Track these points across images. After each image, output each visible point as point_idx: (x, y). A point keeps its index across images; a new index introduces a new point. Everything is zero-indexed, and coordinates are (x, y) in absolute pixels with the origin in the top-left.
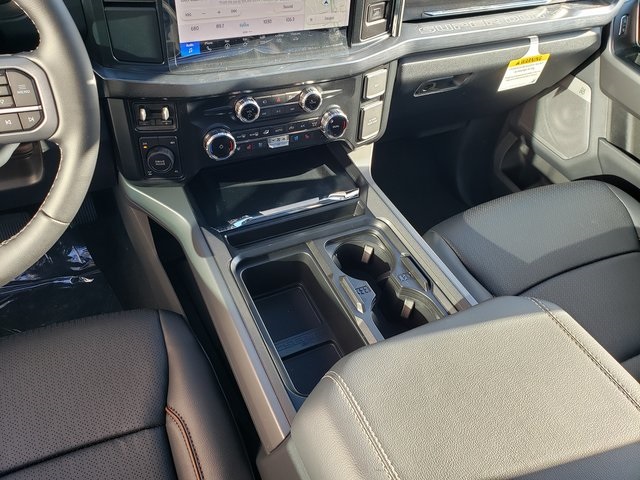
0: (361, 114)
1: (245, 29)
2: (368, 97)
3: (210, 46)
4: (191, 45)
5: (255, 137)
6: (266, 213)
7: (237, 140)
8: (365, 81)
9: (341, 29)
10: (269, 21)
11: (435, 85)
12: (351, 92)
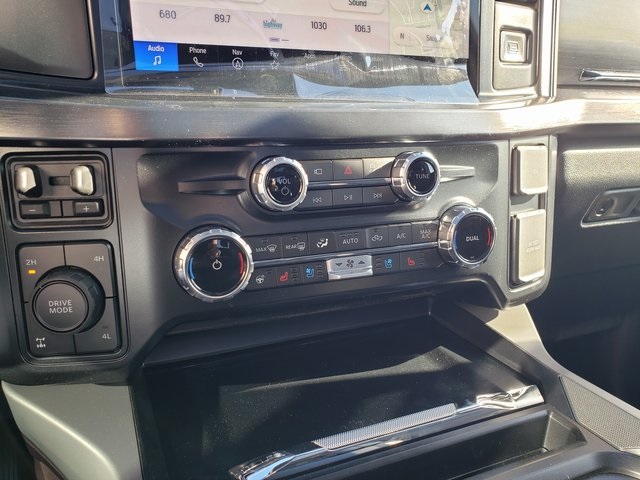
0: (513, 225)
1: (275, 32)
2: (524, 190)
3: (201, 58)
4: (159, 49)
5: (297, 253)
6: (328, 445)
7: (256, 257)
8: (515, 155)
9: (458, 62)
10: (323, 26)
11: (616, 201)
12: (492, 175)
